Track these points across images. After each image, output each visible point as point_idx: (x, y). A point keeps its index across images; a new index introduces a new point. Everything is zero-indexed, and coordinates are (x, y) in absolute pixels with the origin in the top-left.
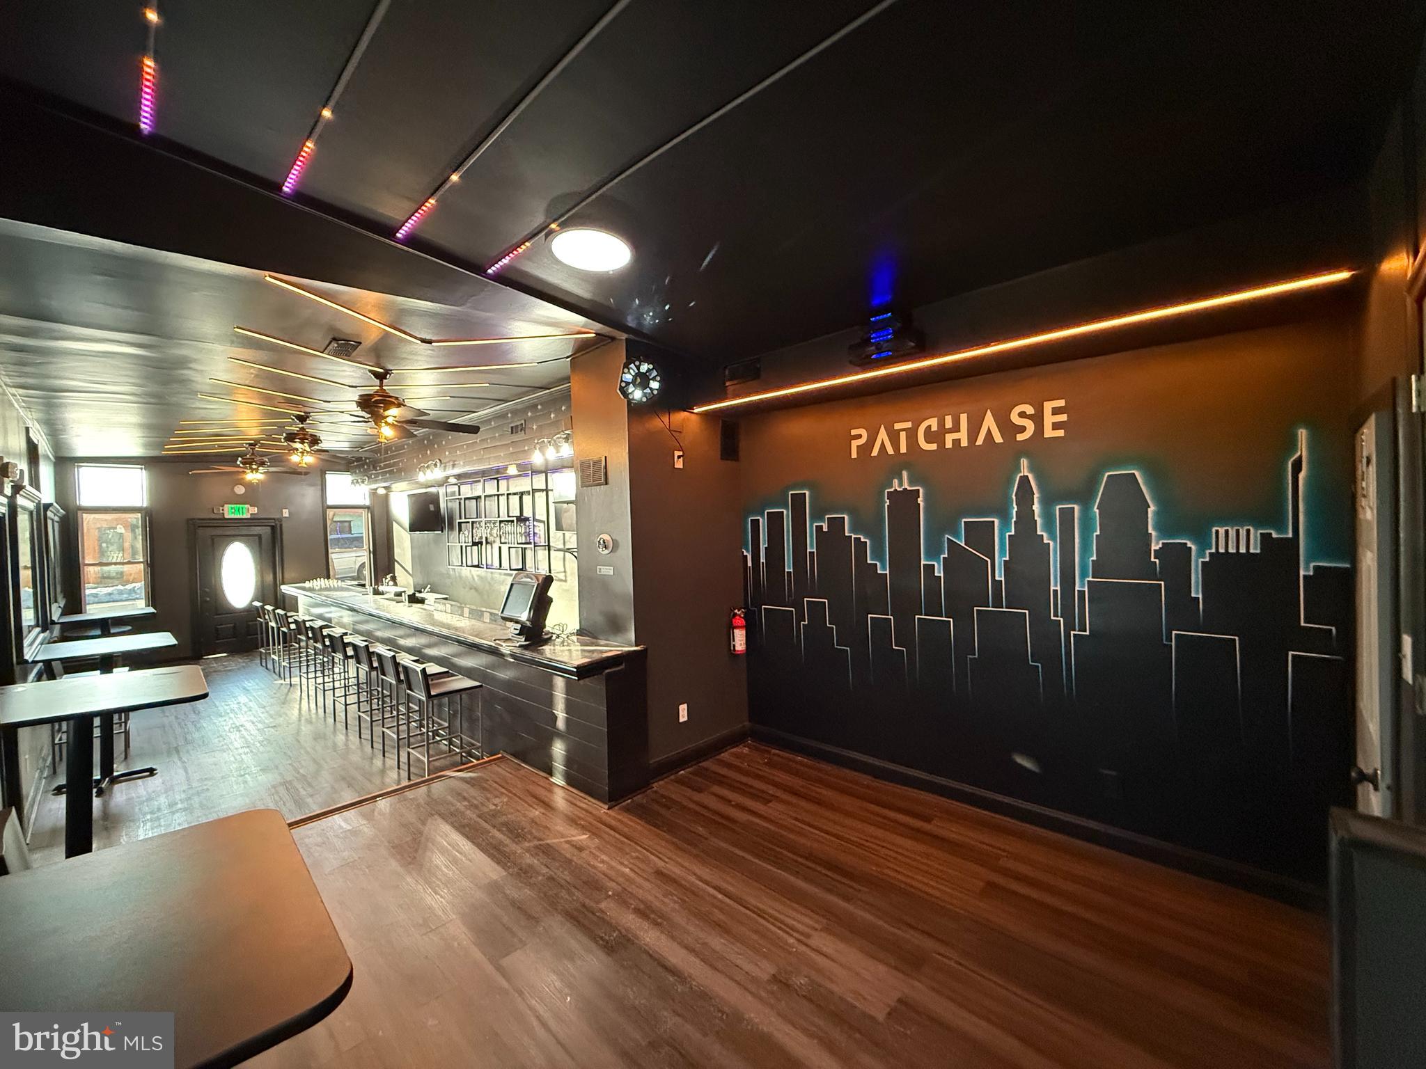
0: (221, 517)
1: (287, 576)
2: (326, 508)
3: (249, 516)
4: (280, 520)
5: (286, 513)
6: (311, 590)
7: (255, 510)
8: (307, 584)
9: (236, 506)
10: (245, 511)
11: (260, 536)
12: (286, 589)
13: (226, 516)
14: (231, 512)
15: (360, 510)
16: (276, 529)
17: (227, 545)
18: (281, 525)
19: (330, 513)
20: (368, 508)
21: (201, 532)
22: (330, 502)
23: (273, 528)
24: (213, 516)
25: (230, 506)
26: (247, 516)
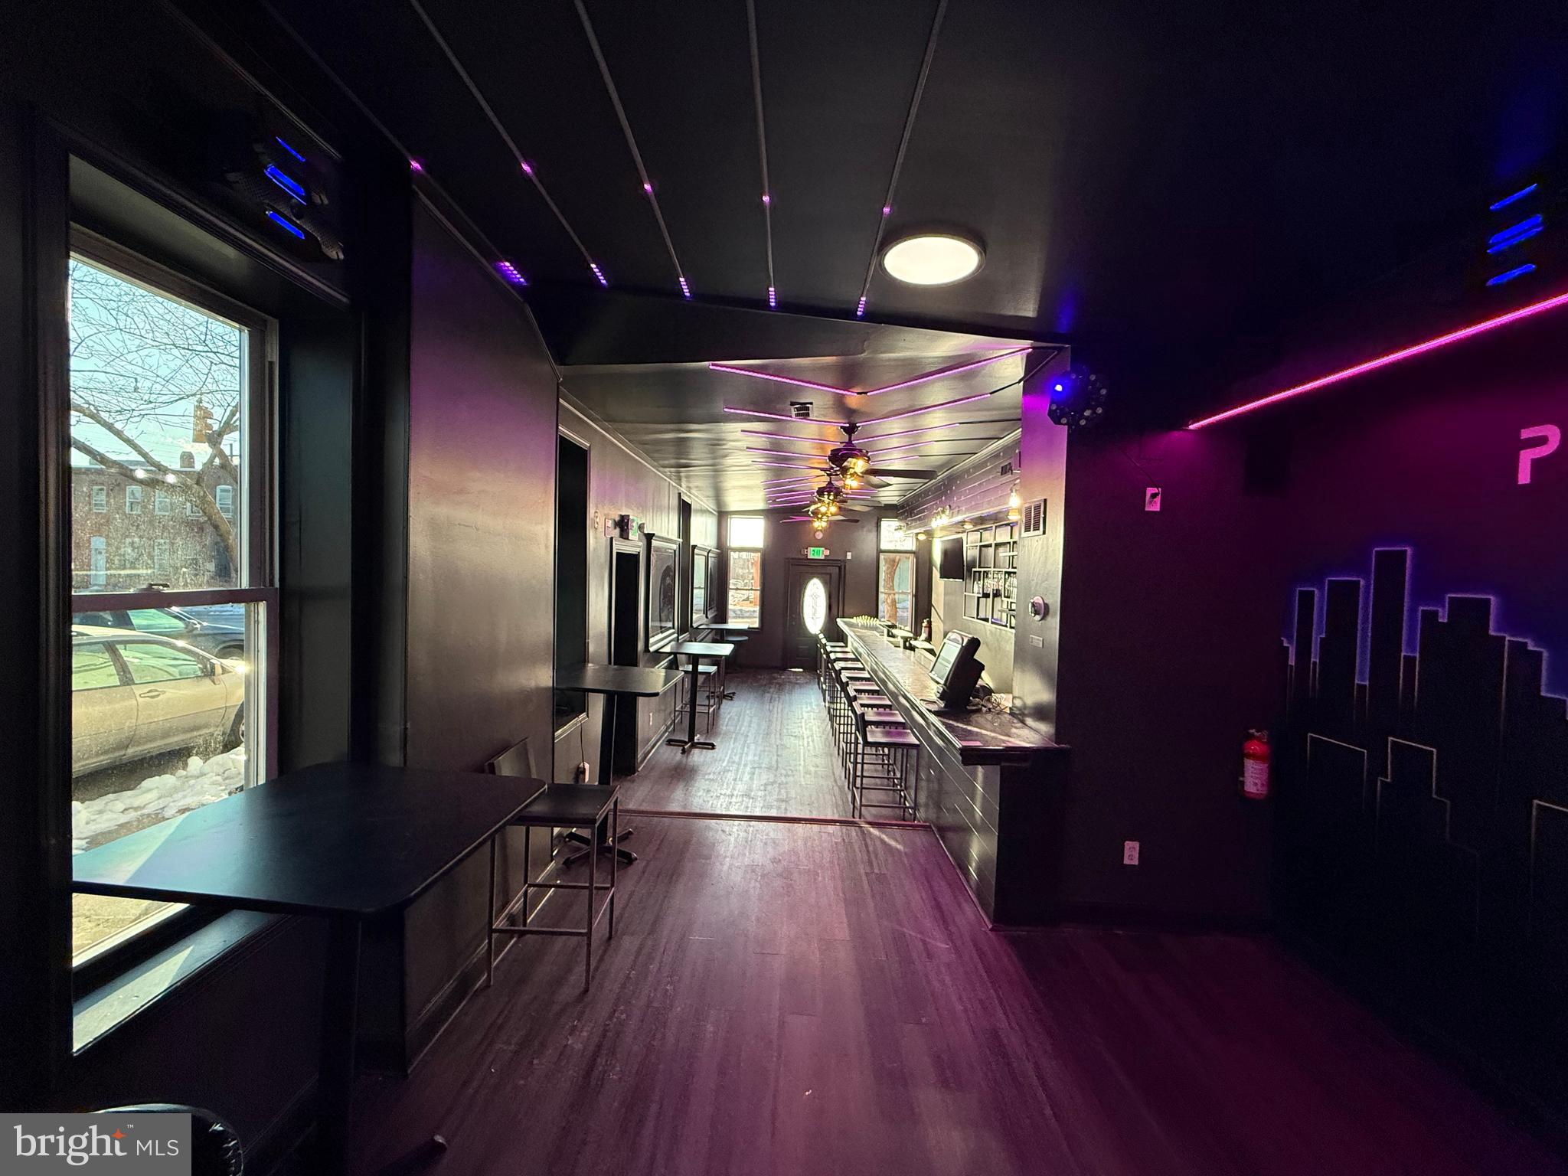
0: (804, 557)
1: (844, 610)
2: (879, 551)
3: (823, 558)
4: (845, 561)
5: (850, 556)
6: (857, 624)
7: (828, 552)
8: (854, 620)
9: (816, 549)
10: (822, 553)
11: (830, 574)
12: (839, 622)
13: (809, 557)
14: (812, 553)
15: (908, 555)
16: (841, 570)
17: (807, 581)
18: (845, 568)
19: (882, 556)
20: (914, 553)
21: (794, 569)
22: (883, 547)
23: (840, 568)
24: (801, 556)
25: (812, 549)
26: (822, 557)
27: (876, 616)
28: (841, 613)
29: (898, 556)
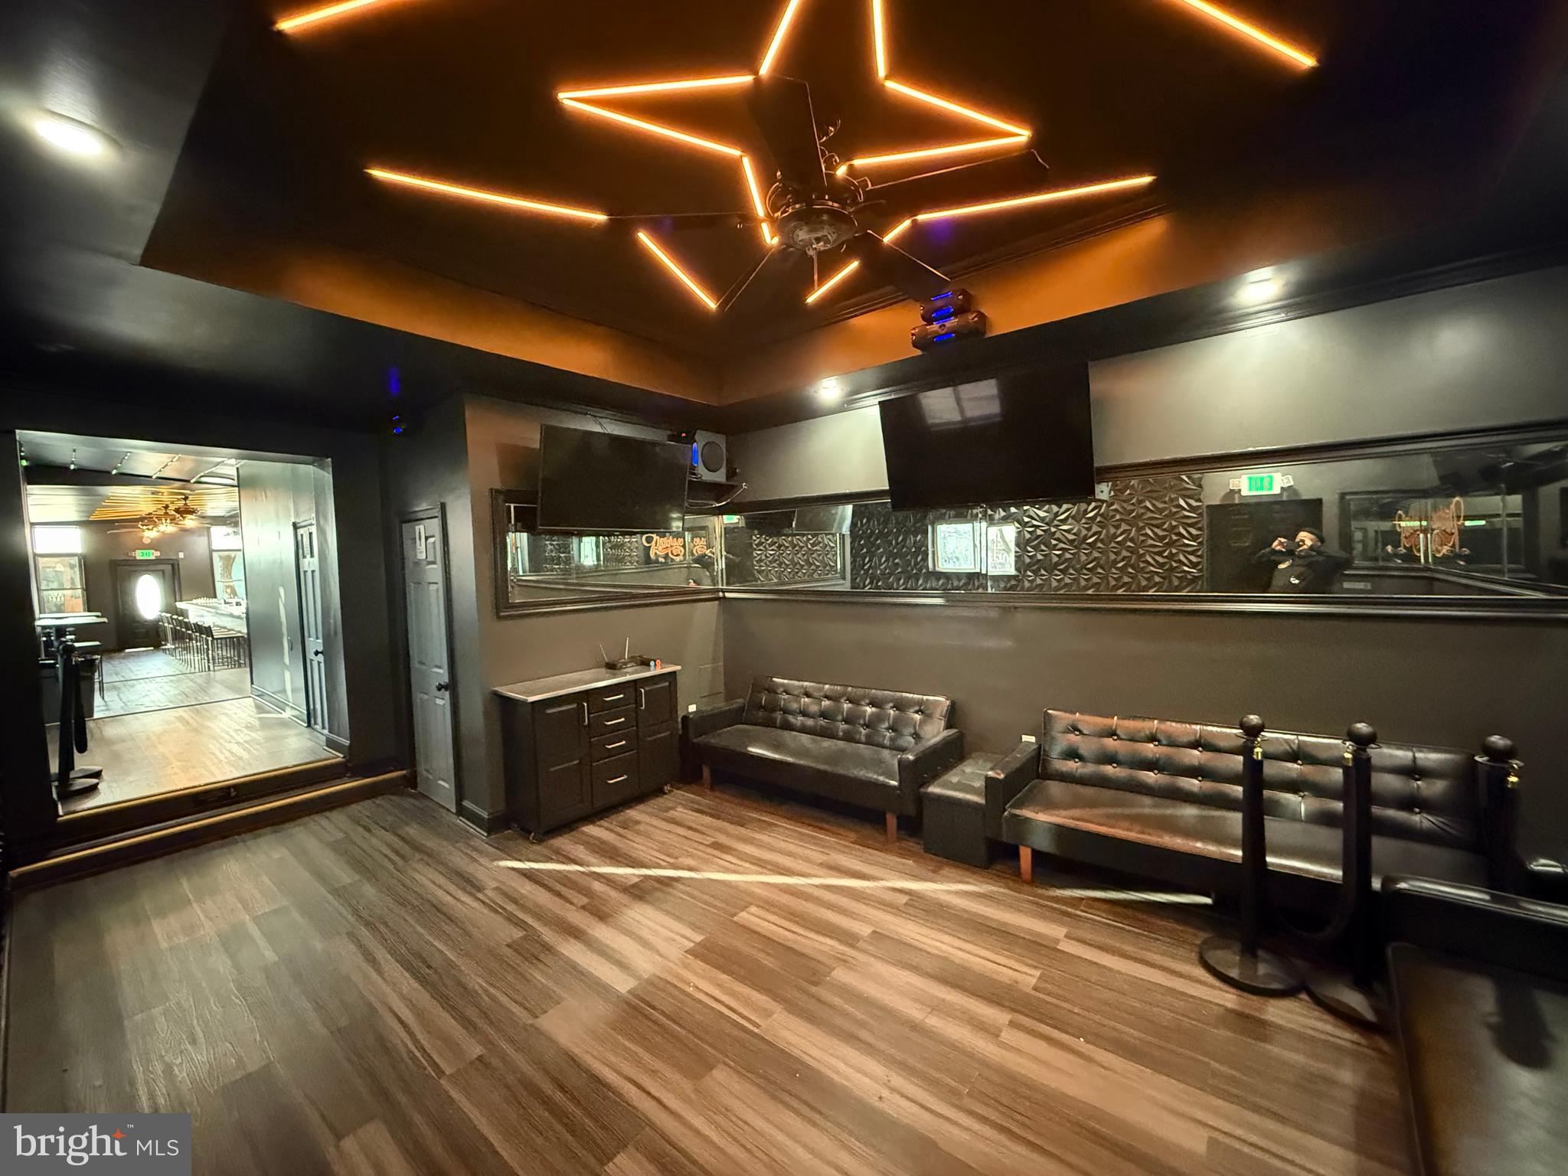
0: (133, 559)
1: (184, 598)
2: (211, 551)
4: (177, 560)
5: (181, 555)
6: (197, 604)
7: (158, 554)
8: (194, 601)
9: (144, 551)
10: (152, 555)
11: (163, 570)
12: (179, 605)
13: (138, 558)
14: (140, 555)
16: (175, 566)
17: (137, 577)
18: (178, 565)
19: (215, 555)
21: (119, 568)
22: (214, 547)
23: (173, 565)
24: (127, 558)
25: (140, 551)
26: (153, 558)
27: (216, 597)
28: (178, 597)
29: (233, 554)
